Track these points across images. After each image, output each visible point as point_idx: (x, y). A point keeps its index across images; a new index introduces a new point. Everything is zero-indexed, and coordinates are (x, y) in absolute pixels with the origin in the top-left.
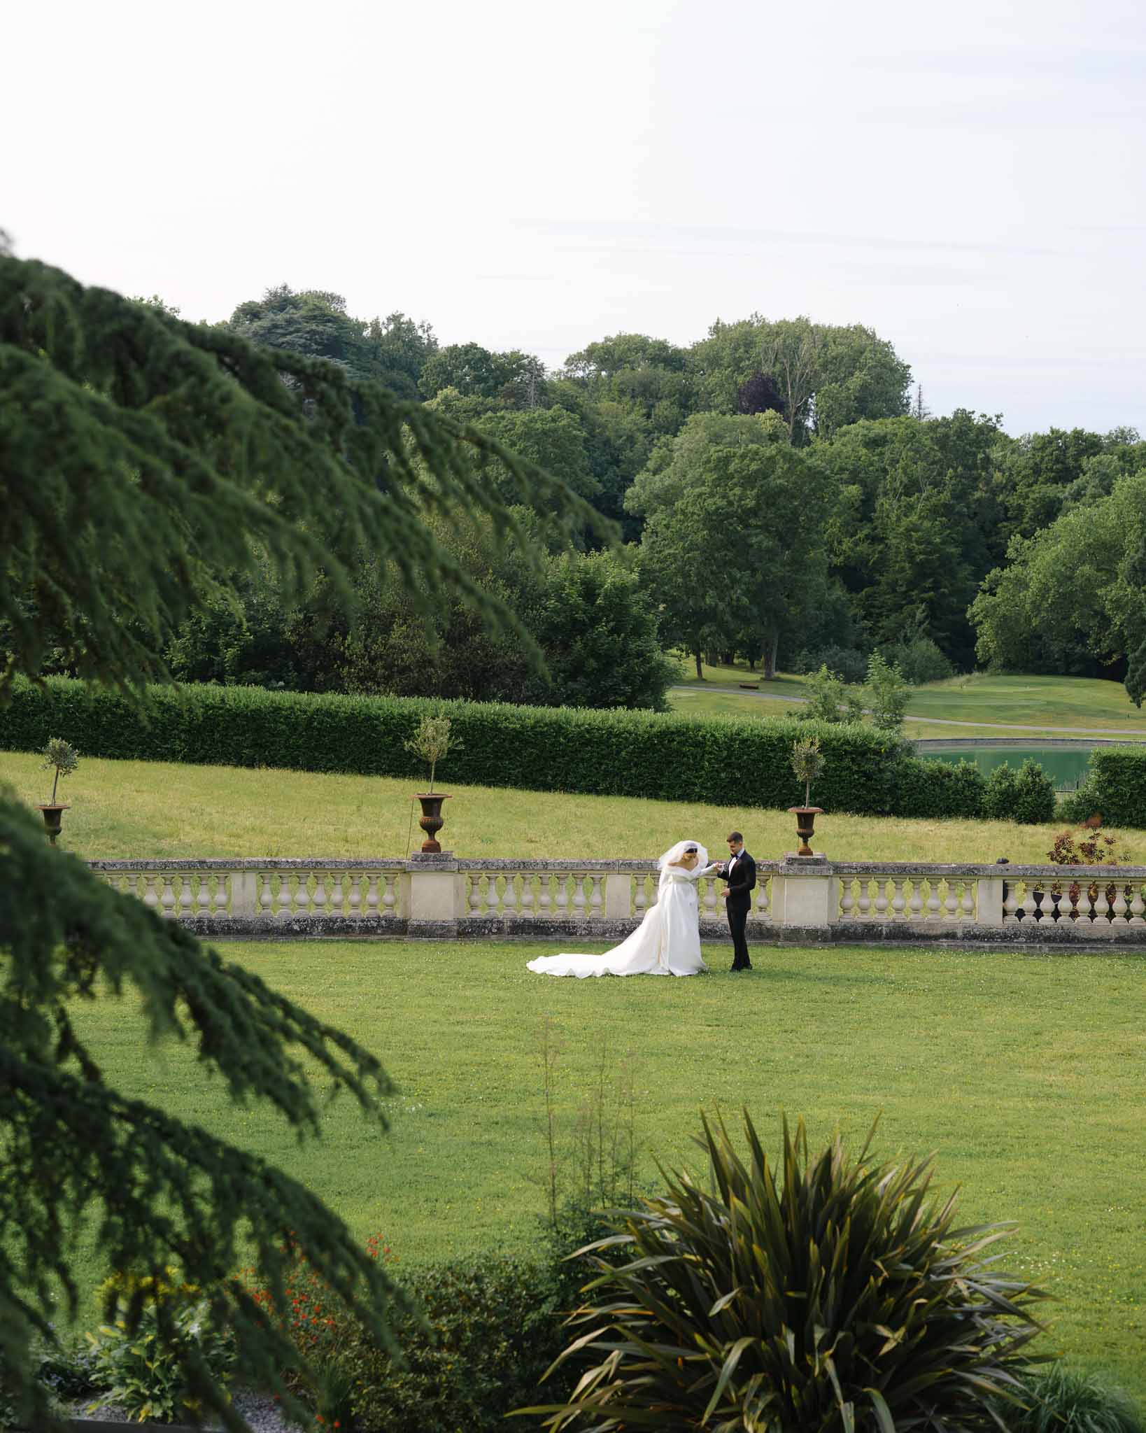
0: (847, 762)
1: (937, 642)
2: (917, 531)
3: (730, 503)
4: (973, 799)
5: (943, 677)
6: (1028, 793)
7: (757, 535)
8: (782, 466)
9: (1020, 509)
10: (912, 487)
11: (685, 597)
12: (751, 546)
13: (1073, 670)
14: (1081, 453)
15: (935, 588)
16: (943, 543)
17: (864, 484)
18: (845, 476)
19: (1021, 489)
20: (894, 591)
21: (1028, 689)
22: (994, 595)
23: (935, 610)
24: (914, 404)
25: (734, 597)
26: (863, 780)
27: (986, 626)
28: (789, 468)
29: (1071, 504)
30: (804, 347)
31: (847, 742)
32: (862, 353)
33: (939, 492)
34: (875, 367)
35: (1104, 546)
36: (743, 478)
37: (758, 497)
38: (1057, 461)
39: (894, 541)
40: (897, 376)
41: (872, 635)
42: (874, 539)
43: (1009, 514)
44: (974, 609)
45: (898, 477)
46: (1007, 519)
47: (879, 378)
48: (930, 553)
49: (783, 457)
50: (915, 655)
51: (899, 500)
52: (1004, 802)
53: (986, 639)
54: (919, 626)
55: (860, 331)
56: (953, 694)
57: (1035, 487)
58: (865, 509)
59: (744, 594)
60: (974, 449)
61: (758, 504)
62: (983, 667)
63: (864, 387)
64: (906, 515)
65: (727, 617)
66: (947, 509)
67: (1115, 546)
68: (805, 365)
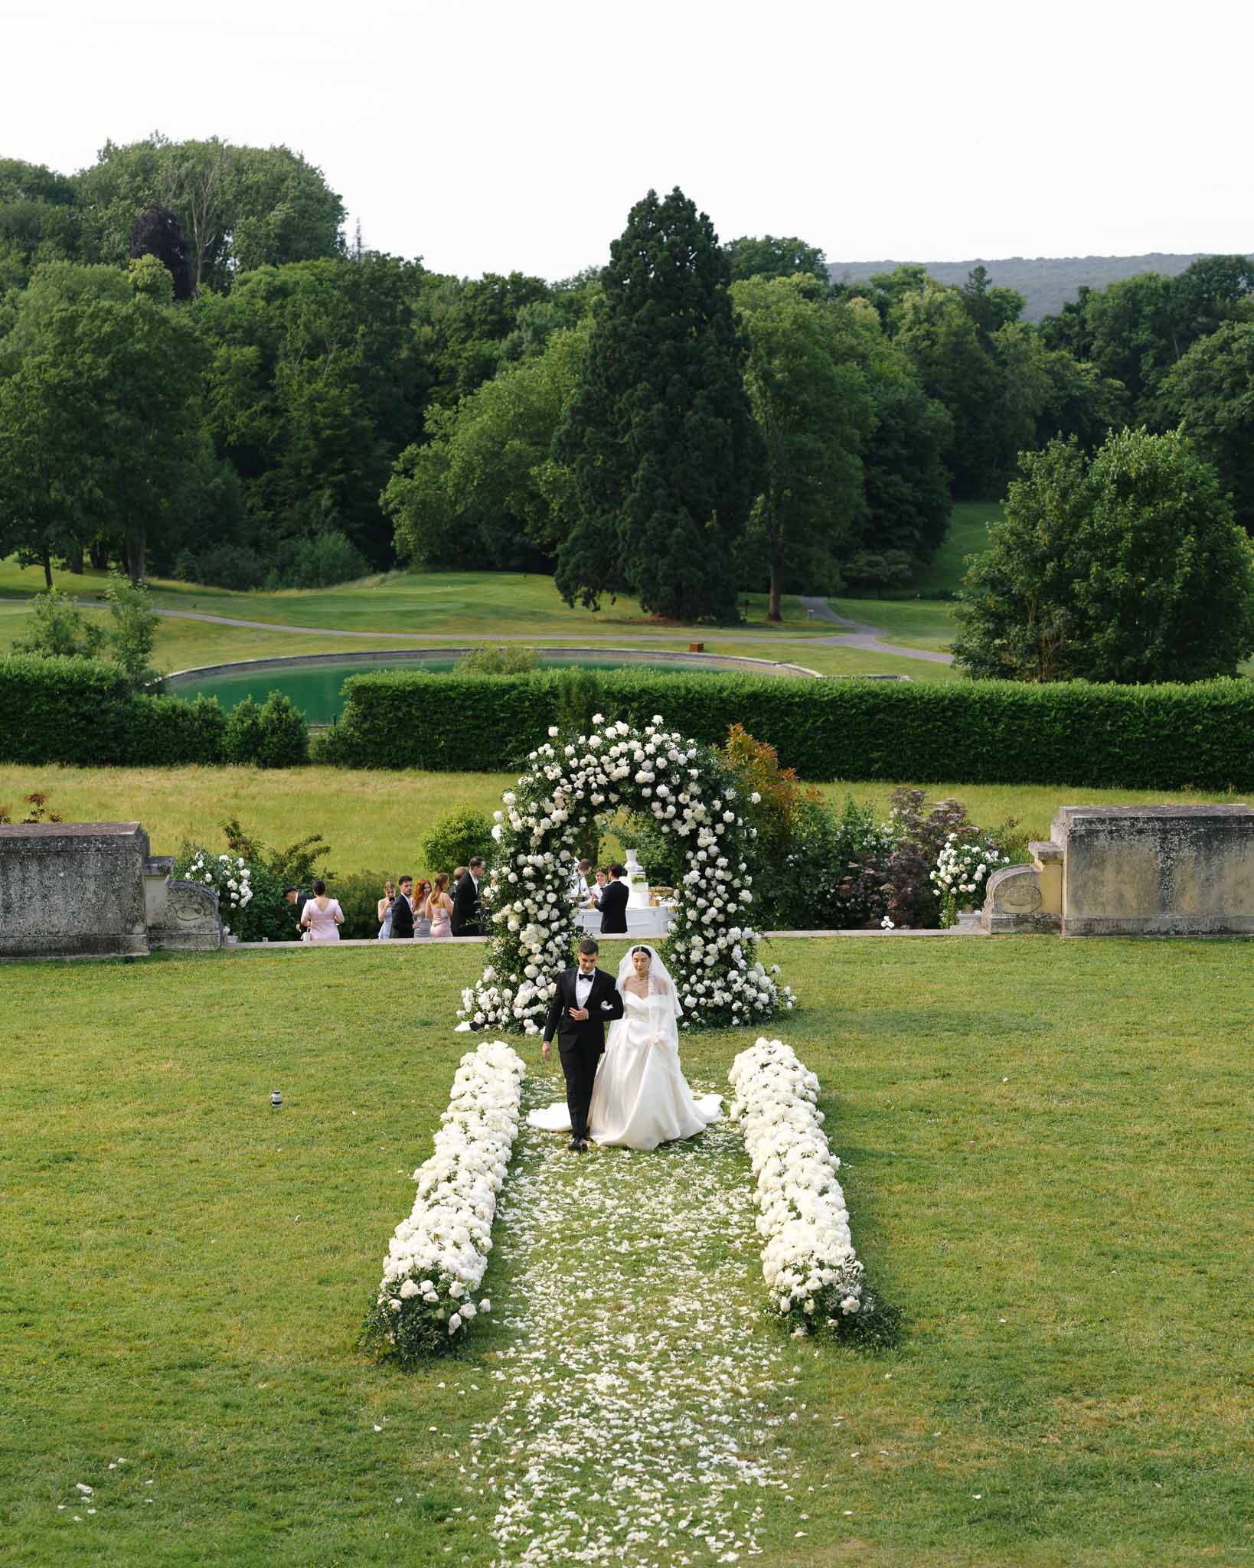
0: (62, 703)
1: (350, 535)
2: (321, 401)
3: (79, 374)
4: (212, 741)
5: (353, 577)
6: (273, 732)
7: (111, 412)
8: (142, 327)
9: (453, 370)
10: (316, 348)
11: (25, 491)
12: (107, 426)
13: (512, 563)
14: (520, 301)
15: (346, 469)
16: (354, 414)
17: (261, 343)
18: (238, 335)
19: (453, 345)
20: (298, 474)
21: (449, 589)
22: (412, 477)
23: (344, 499)
24: (350, 241)
25: (86, 489)
26: (82, 724)
27: (404, 515)
28: (150, 330)
29: (504, 363)
30: (213, 175)
31: (62, 680)
32: (283, 181)
33: (350, 353)
34: (299, 198)
35: (542, 415)
36: (96, 341)
37: (112, 365)
38: (492, 311)
39: (295, 414)
40: (327, 208)
41: (273, 528)
42: (274, 412)
43: (441, 377)
44: (388, 495)
45: (297, 338)
46: (438, 383)
47: (303, 212)
48: (339, 427)
49: (142, 316)
50: (319, 552)
51: (301, 363)
52: (247, 743)
53: (405, 532)
54: (326, 516)
55: (284, 154)
56: (358, 598)
57: (469, 344)
58: (263, 373)
59: (98, 484)
60: (390, 300)
61: (112, 373)
62: (403, 564)
63: (287, 223)
64: (309, 382)
65: (78, 514)
66: (357, 375)
67: (549, 415)
68: (215, 195)
